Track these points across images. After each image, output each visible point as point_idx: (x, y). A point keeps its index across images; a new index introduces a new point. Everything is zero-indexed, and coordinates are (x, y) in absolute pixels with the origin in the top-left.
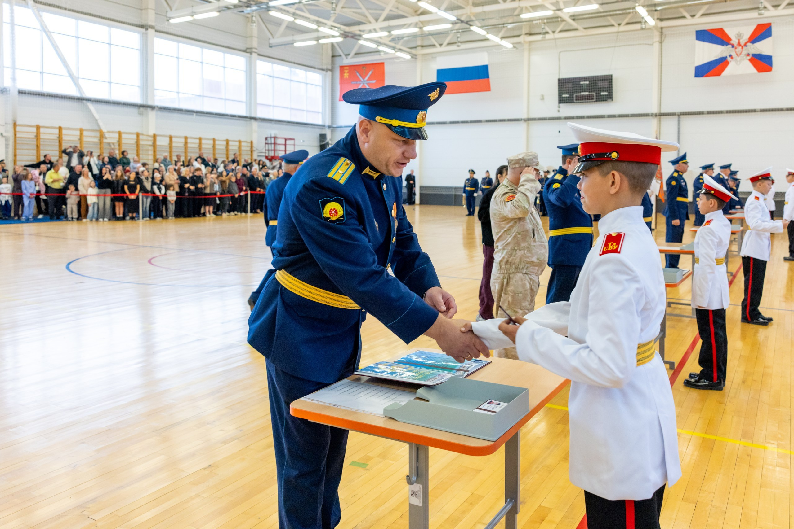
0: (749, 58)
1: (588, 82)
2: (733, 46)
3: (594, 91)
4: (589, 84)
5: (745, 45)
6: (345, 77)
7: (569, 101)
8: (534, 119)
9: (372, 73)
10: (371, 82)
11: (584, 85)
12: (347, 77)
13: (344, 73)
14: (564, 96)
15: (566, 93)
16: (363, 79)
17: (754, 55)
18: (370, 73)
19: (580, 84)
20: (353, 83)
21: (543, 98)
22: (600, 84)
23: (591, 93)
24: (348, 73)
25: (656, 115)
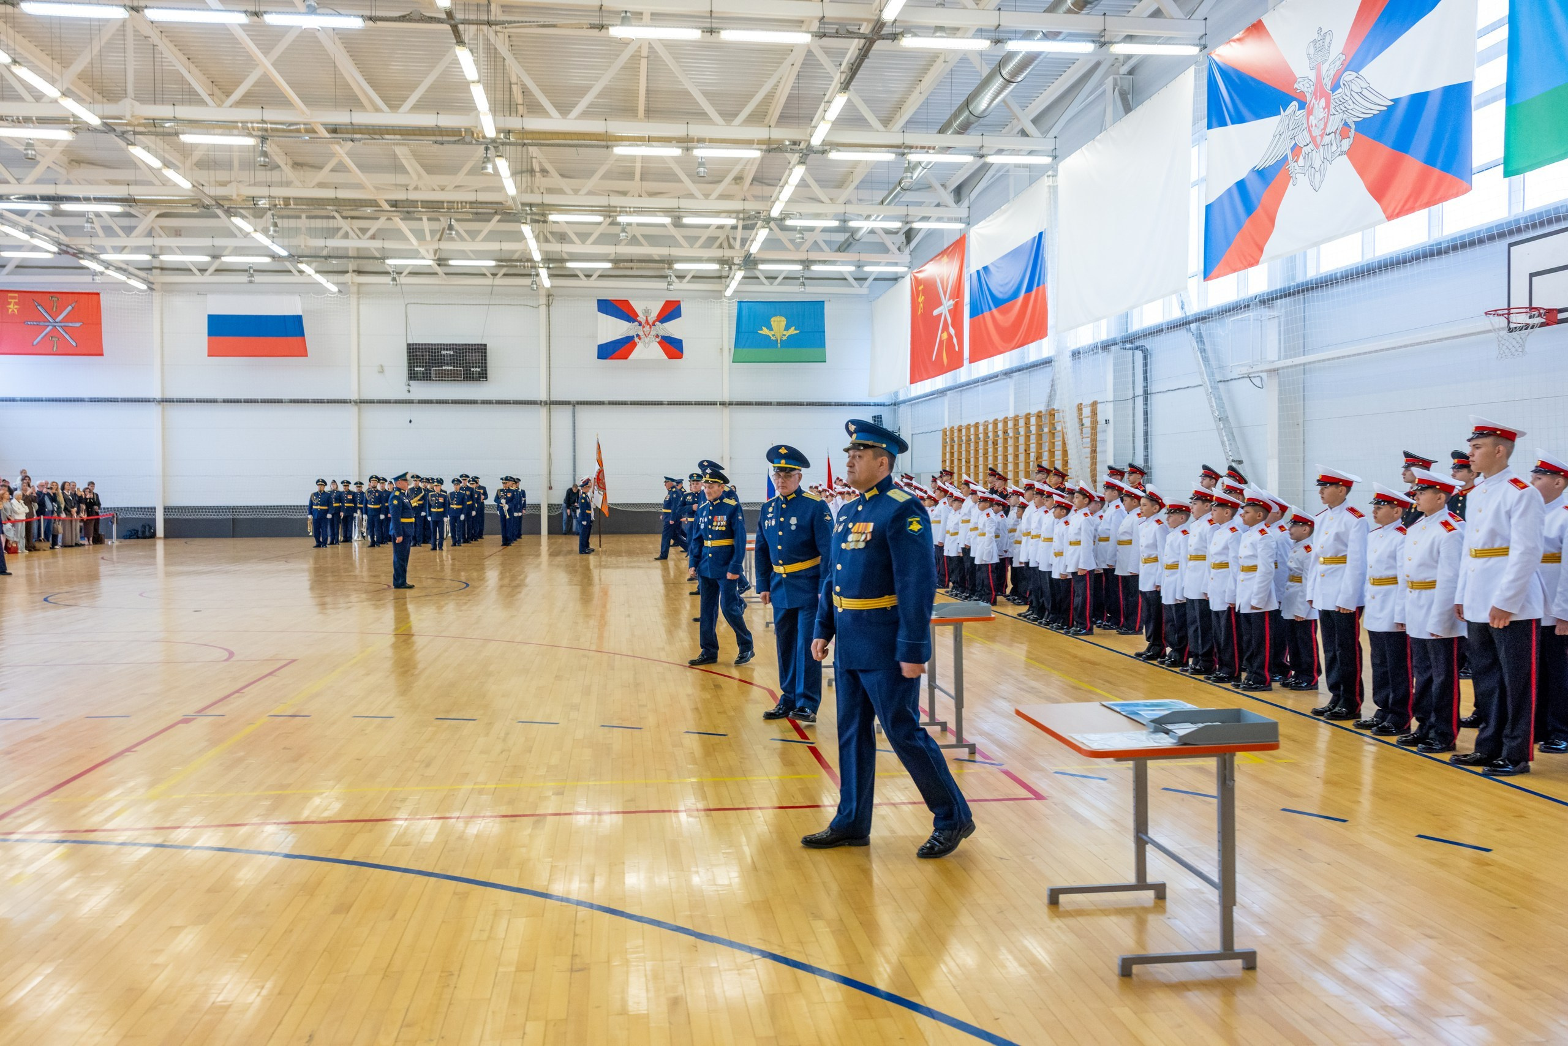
0: (658, 340)
2: (640, 324)
3: (461, 366)
4: (454, 354)
5: (654, 325)
6: (10, 312)
7: (427, 377)
8: (371, 402)
10: (70, 324)
11: (446, 356)
12: (15, 311)
13: (10, 303)
14: (415, 369)
15: (420, 366)
17: (663, 337)
18: (70, 308)
19: (441, 355)
21: (382, 371)
22: (470, 357)
23: (455, 369)
24: (16, 303)
25: (546, 403)
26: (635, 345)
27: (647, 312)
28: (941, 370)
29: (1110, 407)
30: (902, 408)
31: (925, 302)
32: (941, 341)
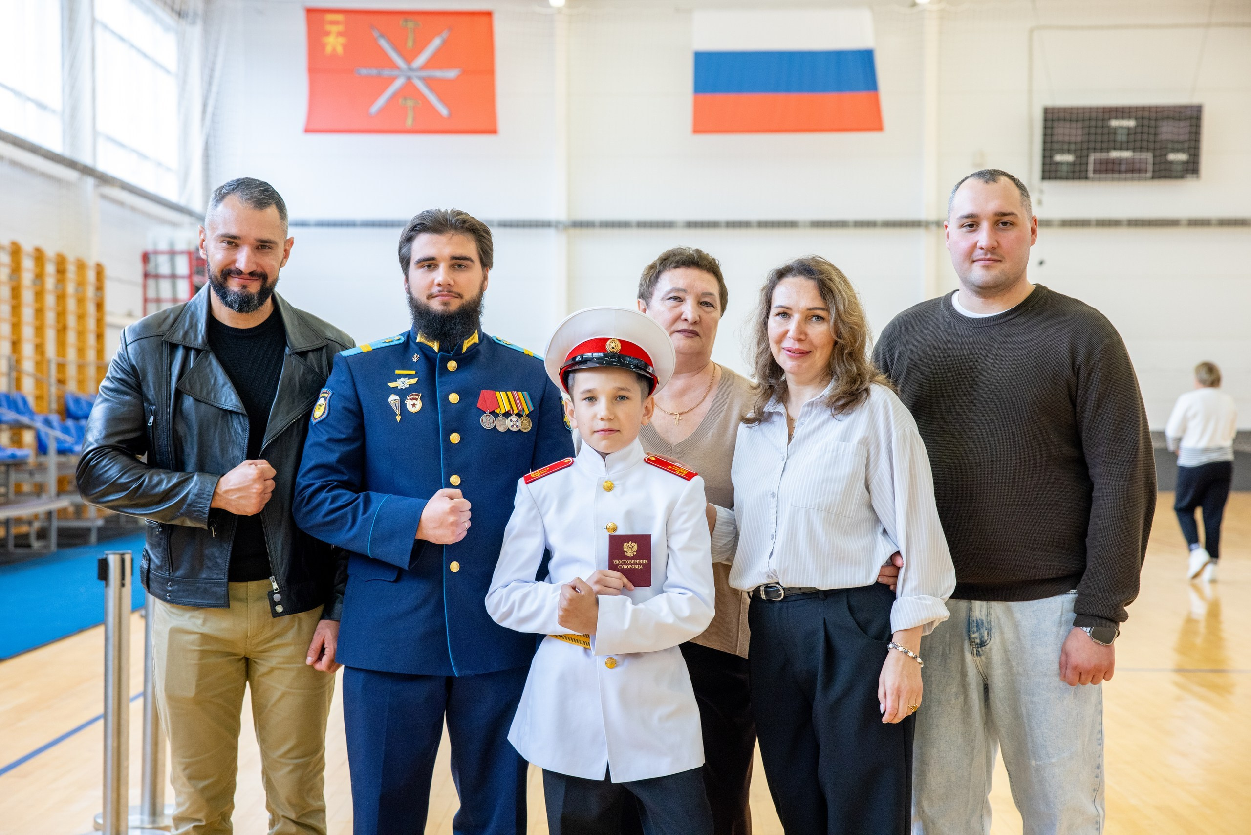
1: (1131, 123)
3: (1148, 149)
4: (1136, 127)
6: (329, 49)
7: (1077, 173)
9: (445, 43)
10: (438, 74)
11: (1119, 131)
12: (340, 50)
13: (328, 34)
14: (1058, 158)
15: (1069, 151)
16: (409, 59)
18: (437, 42)
19: (1109, 127)
20: (364, 72)
22: (1167, 130)
23: (1138, 156)
24: (340, 34)
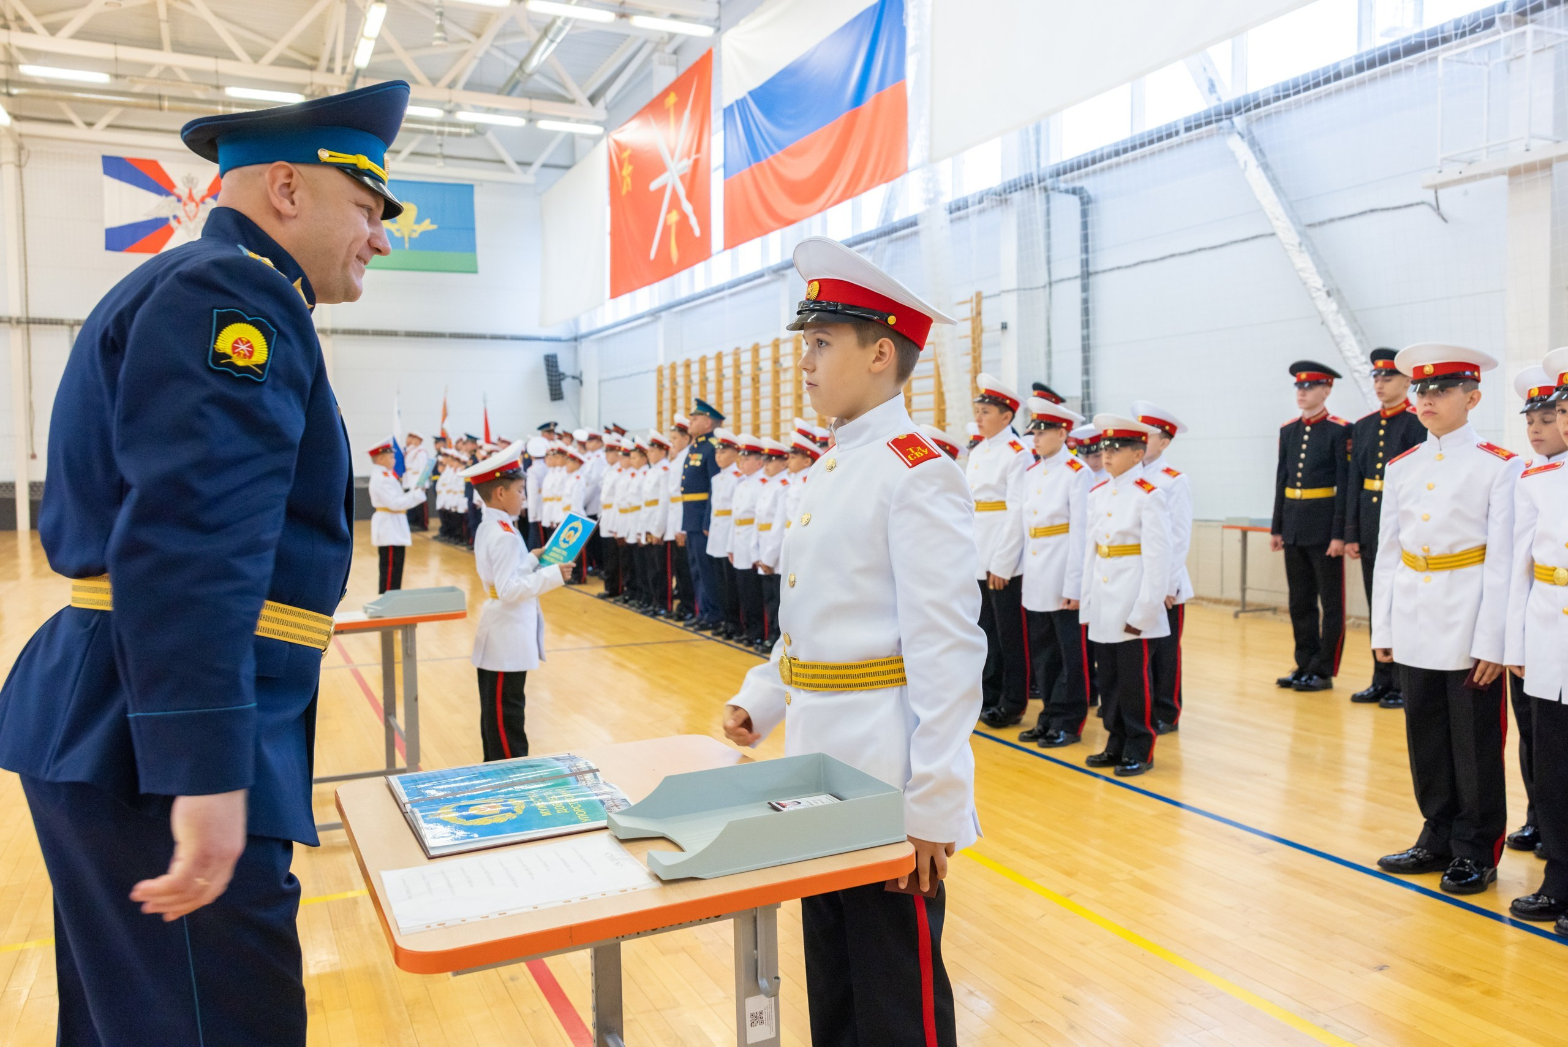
2: (179, 199)
5: (203, 201)
25: (19, 322)
26: (170, 232)
27: (190, 181)
28: (664, 269)
29: (1011, 300)
30: (584, 346)
31: (634, 175)
32: (666, 228)
